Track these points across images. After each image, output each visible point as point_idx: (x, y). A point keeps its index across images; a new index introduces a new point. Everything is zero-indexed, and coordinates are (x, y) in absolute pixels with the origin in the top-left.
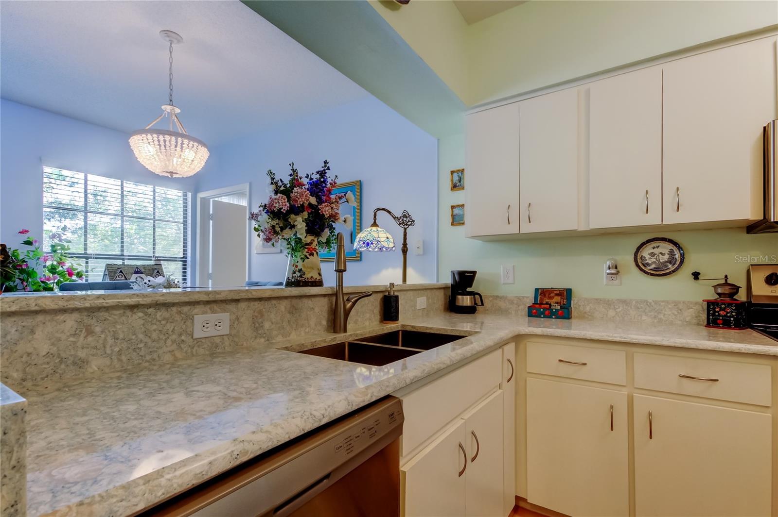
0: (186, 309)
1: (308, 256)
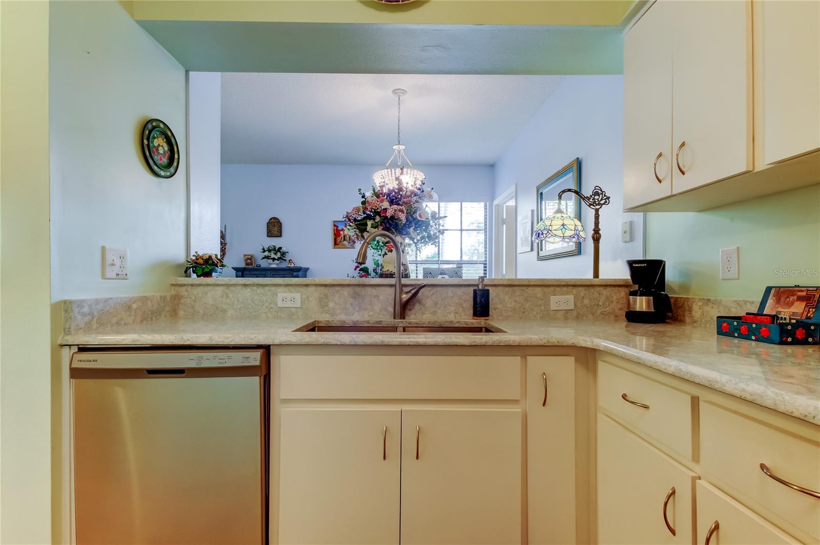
0: (273, 289)
1: (387, 252)
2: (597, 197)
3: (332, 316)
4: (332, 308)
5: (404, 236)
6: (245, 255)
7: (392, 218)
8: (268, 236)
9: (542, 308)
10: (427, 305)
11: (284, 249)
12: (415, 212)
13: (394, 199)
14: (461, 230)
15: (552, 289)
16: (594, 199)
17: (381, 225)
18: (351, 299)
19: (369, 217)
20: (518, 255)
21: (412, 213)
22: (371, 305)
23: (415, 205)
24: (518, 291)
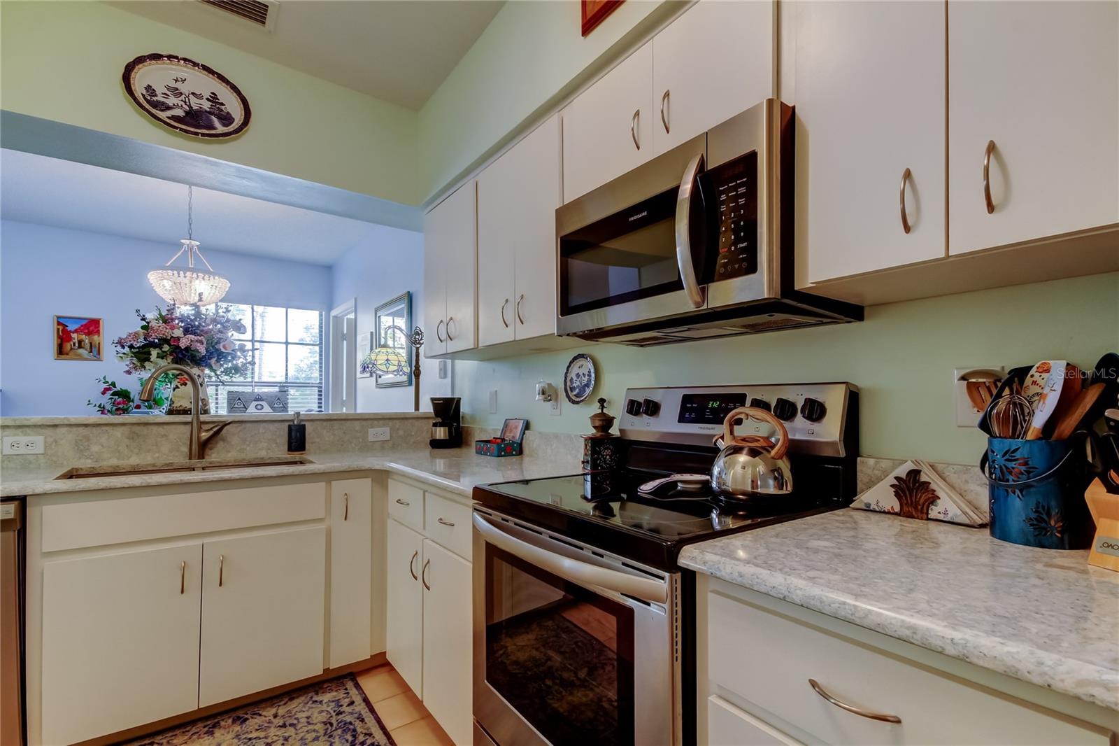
1: (179, 386)
2: (417, 337)
3: (96, 461)
4: (96, 452)
5: (202, 368)
7: (187, 349)
9: (361, 440)
10: (233, 443)
12: (218, 342)
13: (189, 328)
14: (287, 343)
15: (370, 422)
16: (415, 338)
17: (171, 355)
18: (126, 440)
19: (152, 345)
20: (358, 380)
21: (213, 344)
22: (157, 445)
23: (219, 336)
24: (336, 425)
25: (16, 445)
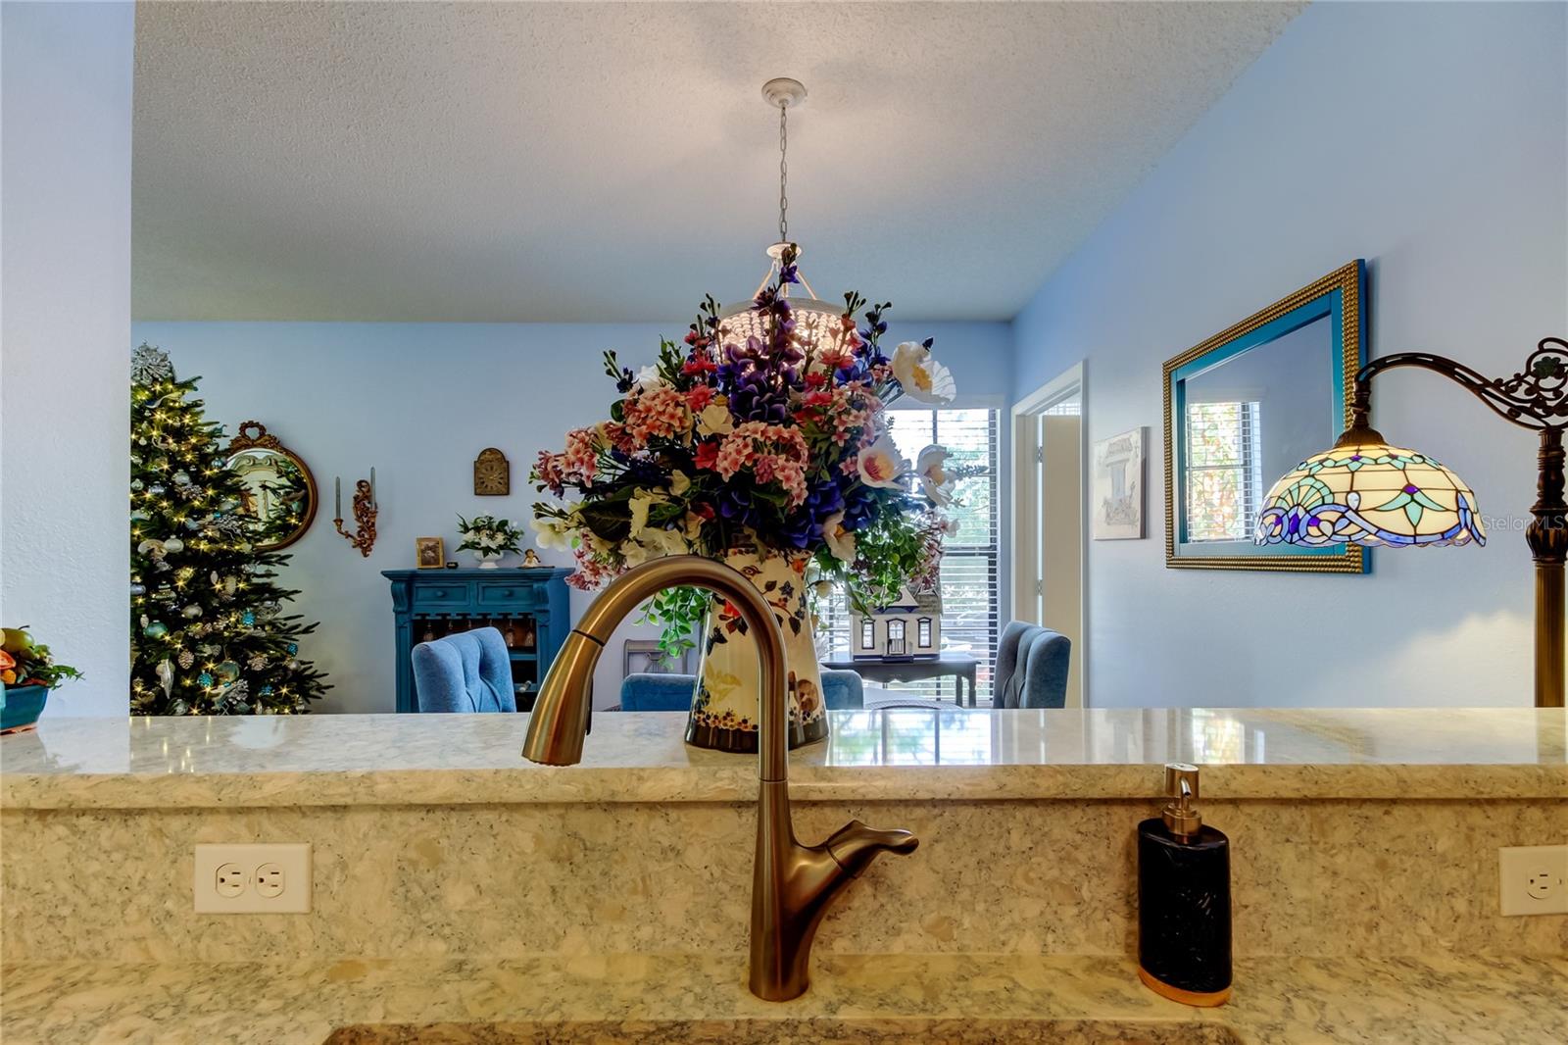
0: (175, 824)
1: (725, 632)
2: (1549, 382)
5: (798, 556)
6: (420, 540)
7: (744, 478)
8: (476, 494)
9: (1461, 905)
10: (909, 893)
11: (515, 524)
12: (850, 450)
13: (752, 394)
15: (1507, 814)
17: (698, 510)
18: (551, 868)
19: (644, 476)
21: (834, 456)
22: (647, 893)
23: (851, 420)
24: (1342, 827)
25: (229, 878)
